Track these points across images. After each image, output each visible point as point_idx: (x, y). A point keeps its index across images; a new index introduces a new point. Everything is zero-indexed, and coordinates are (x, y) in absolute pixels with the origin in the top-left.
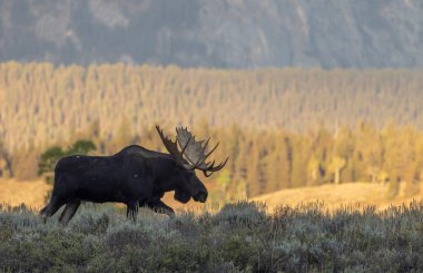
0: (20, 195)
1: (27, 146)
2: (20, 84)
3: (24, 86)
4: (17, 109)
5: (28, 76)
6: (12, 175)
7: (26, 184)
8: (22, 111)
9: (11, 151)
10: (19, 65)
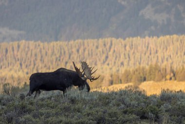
0: (179, 87)
1: (181, 68)
2: (178, 44)
3: (180, 44)
4: (177, 53)
5: (181, 40)
6: (175, 79)
7: (181, 82)
8: (179, 54)
9: (175, 70)
10: (178, 36)
